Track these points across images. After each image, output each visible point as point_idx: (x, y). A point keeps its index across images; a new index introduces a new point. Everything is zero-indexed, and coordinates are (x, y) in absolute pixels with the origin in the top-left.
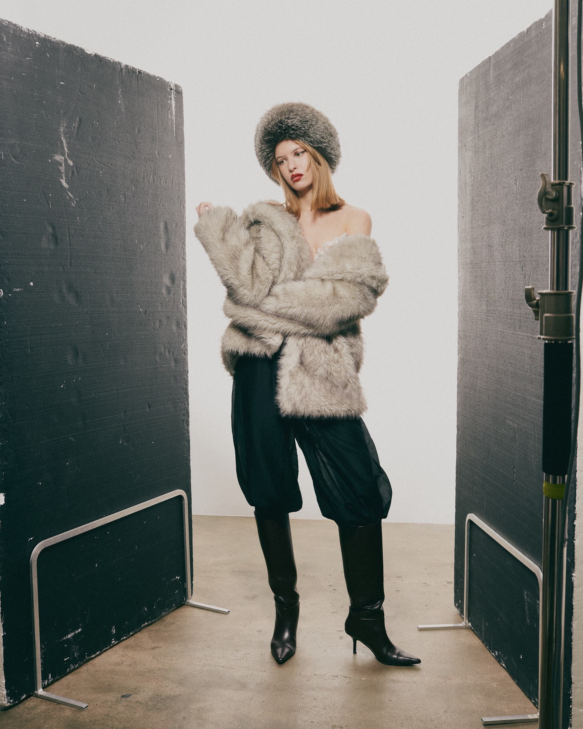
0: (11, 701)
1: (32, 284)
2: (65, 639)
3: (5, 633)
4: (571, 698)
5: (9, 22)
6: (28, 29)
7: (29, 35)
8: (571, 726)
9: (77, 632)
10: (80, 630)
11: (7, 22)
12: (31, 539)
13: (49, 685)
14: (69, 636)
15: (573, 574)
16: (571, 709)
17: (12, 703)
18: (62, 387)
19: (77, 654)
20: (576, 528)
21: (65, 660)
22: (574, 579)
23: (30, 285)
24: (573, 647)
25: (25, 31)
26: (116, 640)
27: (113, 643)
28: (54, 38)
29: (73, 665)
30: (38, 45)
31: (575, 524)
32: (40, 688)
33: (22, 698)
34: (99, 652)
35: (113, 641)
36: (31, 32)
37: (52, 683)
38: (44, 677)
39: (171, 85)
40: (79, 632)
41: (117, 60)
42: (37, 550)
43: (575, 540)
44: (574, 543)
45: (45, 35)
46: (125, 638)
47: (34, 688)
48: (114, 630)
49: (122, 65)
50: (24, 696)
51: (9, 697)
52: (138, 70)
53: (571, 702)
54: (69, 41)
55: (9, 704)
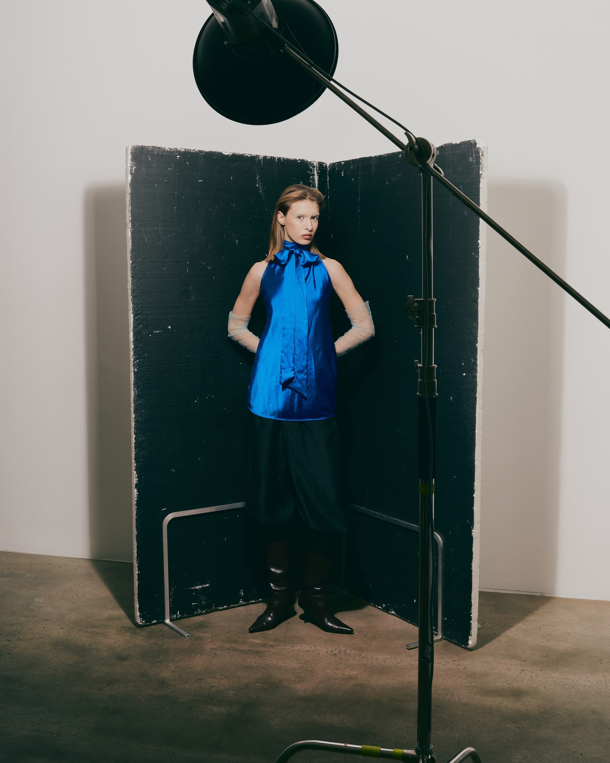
0: (144, 621)
1: (170, 327)
2: (193, 588)
3: (139, 572)
4: (471, 616)
5: (153, 147)
6: (170, 148)
7: (171, 152)
8: (471, 635)
9: (205, 586)
10: (207, 585)
11: (152, 148)
12: (164, 509)
13: (177, 619)
14: (197, 587)
15: (473, 531)
16: (471, 623)
17: (144, 623)
18: (195, 402)
19: (204, 602)
20: (475, 499)
21: (193, 604)
22: (474, 534)
23: (168, 328)
24: (473, 580)
25: (167, 150)
26: (244, 601)
27: (241, 603)
28: (194, 150)
29: (201, 610)
30: (178, 158)
31: (474, 496)
32: (168, 619)
33: (153, 622)
34: (226, 606)
35: (241, 601)
36: (173, 150)
37: (180, 618)
38: (172, 612)
39: (314, 163)
40: (207, 587)
41: (254, 154)
42: (169, 517)
43: (474, 507)
44: (473, 509)
45: (185, 150)
46: (253, 601)
47: (164, 618)
48: (242, 593)
49: (260, 157)
50: (155, 621)
51: (141, 619)
52: (277, 158)
53: (471, 618)
54: (207, 149)
55: (141, 623)
